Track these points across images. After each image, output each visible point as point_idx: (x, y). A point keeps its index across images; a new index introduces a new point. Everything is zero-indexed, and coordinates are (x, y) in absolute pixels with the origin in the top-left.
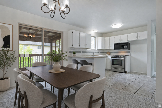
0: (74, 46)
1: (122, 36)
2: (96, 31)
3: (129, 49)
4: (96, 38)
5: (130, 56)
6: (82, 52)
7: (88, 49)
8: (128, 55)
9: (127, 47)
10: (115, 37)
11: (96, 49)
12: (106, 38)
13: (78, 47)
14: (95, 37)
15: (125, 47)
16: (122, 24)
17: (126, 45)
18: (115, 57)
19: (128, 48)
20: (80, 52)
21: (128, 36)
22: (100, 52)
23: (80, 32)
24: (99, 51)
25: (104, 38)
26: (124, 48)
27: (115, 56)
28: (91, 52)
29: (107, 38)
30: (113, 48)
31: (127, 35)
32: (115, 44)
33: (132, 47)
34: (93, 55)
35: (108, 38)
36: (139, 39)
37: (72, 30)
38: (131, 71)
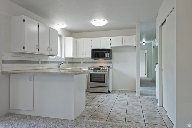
0: (26, 50)
1: (102, 38)
2: (64, 26)
3: (111, 59)
4: (63, 38)
5: (112, 68)
6: (40, 62)
7: (50, 57)
8: (110, 67)
10: (92, 39)
11: (63, 57)
12: (78, 40)
13: (36, 51)
14: (61, 37)
15: (107, 55)
16: (106, 21)
18: (94, 70)
19: (110, 57)
20: (37, 62)
21: (110, 40)
22: (69, 63)
23: (39, 23)
24: (67, 61)
25: (75, 39)
26: (105, 56)
27: (94, 68)
28: (56, 62)
29: (80, 40)
30: (90, 56)
31: (109, 38)
32: (93, 50)
34: (59, 67)
35: (82, 39)
36: (124, 45)
37: (24, 16)
38: (113, 89)
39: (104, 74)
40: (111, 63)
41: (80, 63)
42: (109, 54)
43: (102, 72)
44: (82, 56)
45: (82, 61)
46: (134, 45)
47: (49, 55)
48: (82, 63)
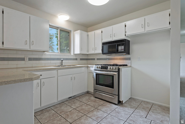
3: (129, 54)
4: (72, 33)
5: (131, 67)
8: (126, 65)
9: (125, 48)
10: (103, 29)
11: (72, 54)
12: (89, 33)
14: (69, 32)
15: (121, 48)
17: (123, 45)
18: (100, 69)
19: (127, 51)
21: (125, 26)
22: (81, 59)
26: (118, 50)
27: (100, 66)
28: (58, 59)
30: (101, 52)
31: (124, 24)
32: (104, 44)
33: (133, 48)
34: (62, 65)
35: (93, 32)
38: (133, 97)
39: (113, 76)
40: (129, 59)
41: (94, 59)
42: (123, 47)
43: (109, 73)
44: (93, 52)
45: (96, 57)
46: (168, 26)
47: (44, 52)
48: (96, 59)
